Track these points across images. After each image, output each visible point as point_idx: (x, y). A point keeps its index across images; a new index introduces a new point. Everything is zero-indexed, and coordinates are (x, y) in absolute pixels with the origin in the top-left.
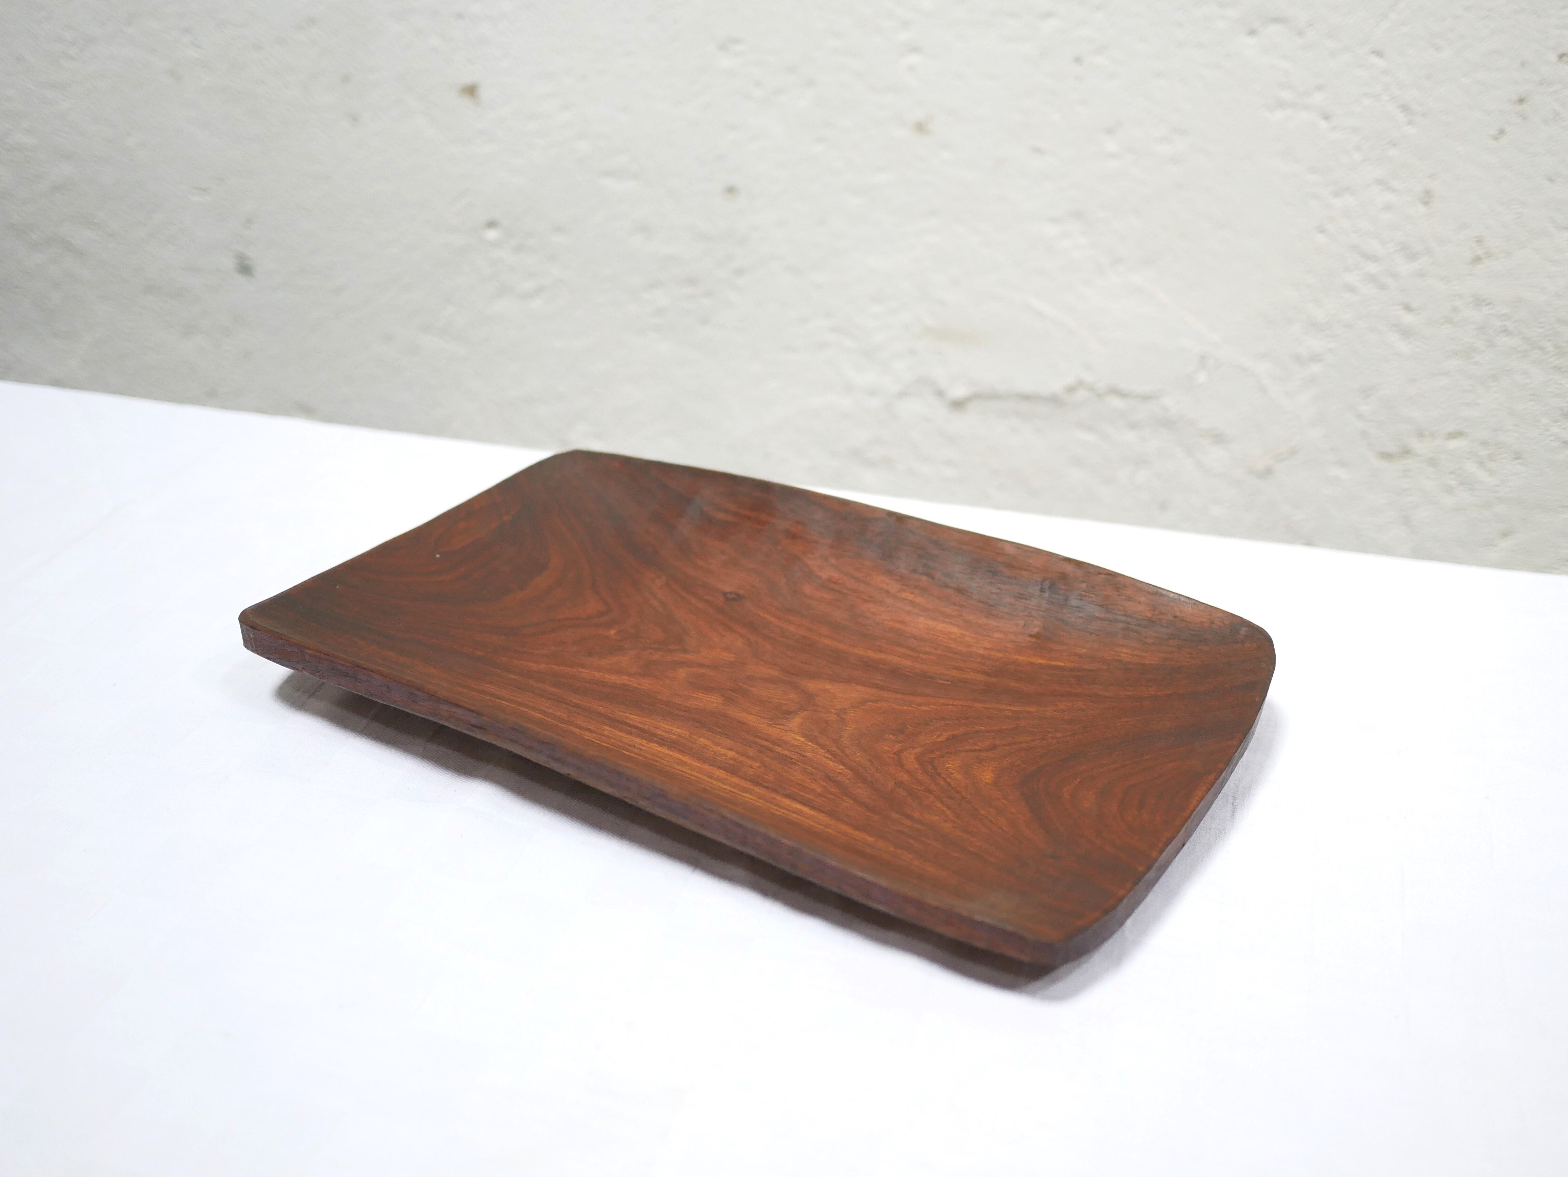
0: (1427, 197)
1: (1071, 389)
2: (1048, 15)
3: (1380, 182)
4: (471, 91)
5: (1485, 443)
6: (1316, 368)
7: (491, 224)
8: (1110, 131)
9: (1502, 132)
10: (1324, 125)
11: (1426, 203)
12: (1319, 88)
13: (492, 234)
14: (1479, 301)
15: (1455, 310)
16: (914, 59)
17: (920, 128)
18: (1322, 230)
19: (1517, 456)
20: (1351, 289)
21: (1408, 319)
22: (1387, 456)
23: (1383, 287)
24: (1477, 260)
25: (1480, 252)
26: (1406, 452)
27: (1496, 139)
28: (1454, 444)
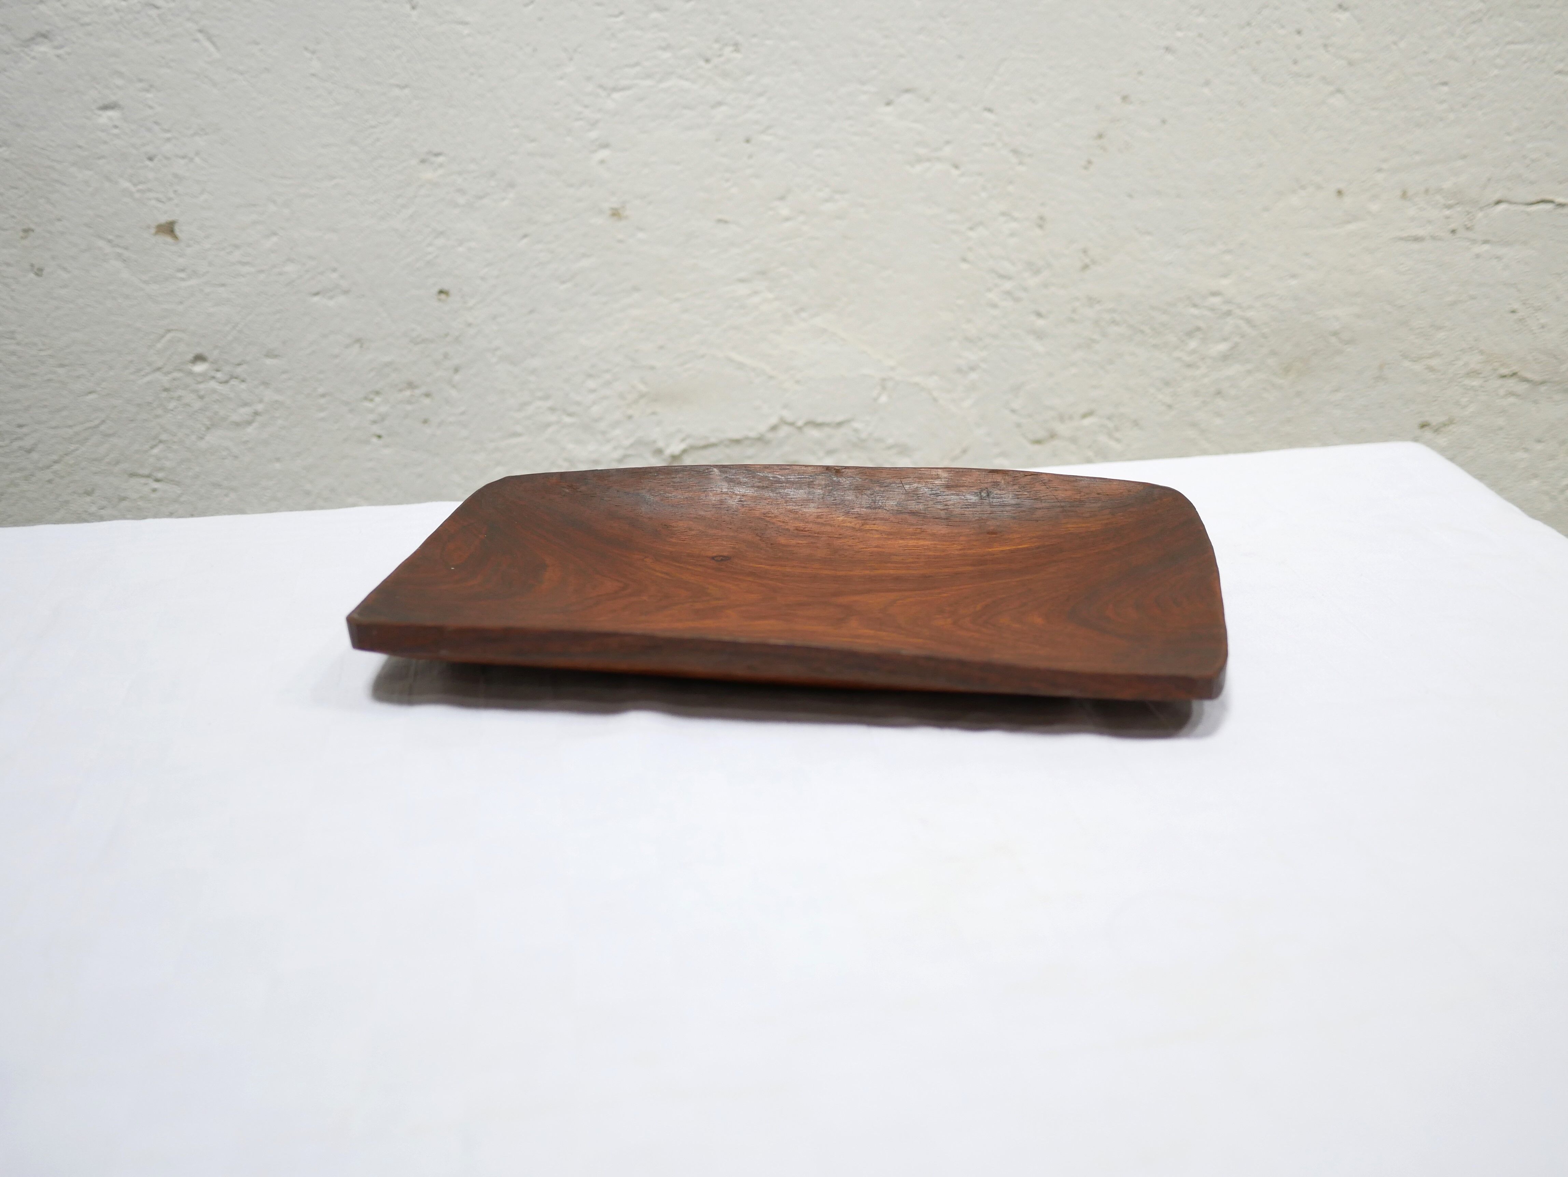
0: (1041, 222)
1: (774, 428)
2: (720, 104)
3: (1003, 214)
4: (168, 229)
5: (1110, 418)
6: (973, 376)
7: (199, 358)
8: (782, 198)
9: (1090, 162)
10: (955, 172)
11: (1041, 227)
12: (948, 142)
13: (199, 368)
14: (1092, 301)
15: (1074, 311)
16: (603, 154)
17: (616, 214)
18: (964, 260)
19: (1136, 423)
20: (994, 306)
21: (1040, 323)
22: (1038, 442)
23: (1017, 300)
24: (1086, 267)
25: (1087, 261)
26: (1053, 436)
27: (1086, 168)
28: (1087, 422)
